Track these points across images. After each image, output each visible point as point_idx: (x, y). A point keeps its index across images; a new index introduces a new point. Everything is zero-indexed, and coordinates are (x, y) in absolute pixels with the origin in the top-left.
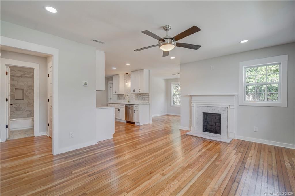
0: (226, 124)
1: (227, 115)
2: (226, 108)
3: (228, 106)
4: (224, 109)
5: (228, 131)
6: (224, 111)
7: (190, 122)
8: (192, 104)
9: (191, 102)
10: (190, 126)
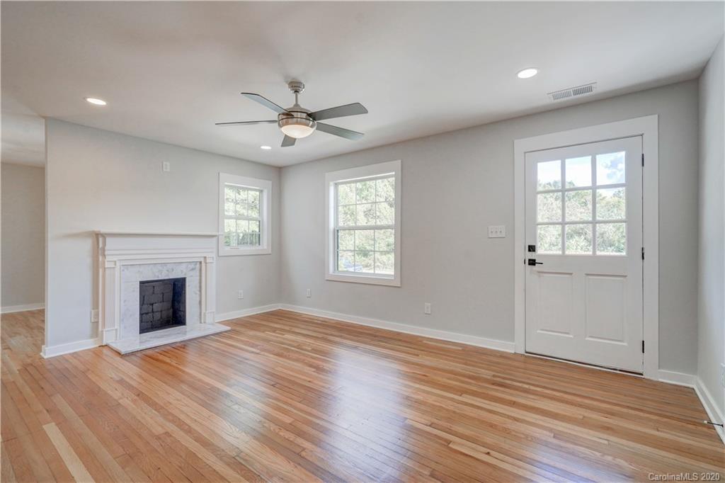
0: (198, 299)
1: (198, 278)
2: (196, 264)
3: (202, 260)
4: (192, 266)
6: (193, 269)
7: (96, 320)
8: (107, 259)
9: (104, 255)
10: (95, 333)
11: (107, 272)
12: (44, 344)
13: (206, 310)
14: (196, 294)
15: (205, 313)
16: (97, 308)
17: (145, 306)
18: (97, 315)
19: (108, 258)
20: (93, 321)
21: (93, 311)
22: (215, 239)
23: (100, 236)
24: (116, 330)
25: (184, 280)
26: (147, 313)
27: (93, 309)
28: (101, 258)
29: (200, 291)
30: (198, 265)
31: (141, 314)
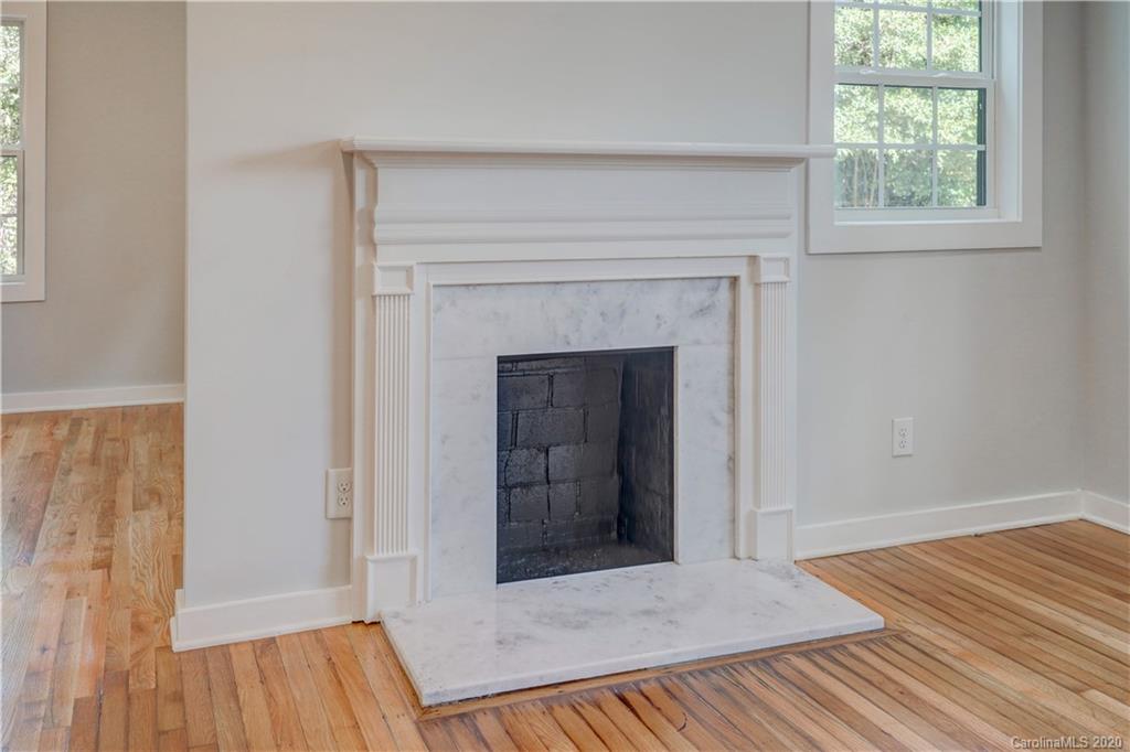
0: (723, 445)
1: (724, 350)
2: (716, 289)
3: (741, 271)
4: (698, 296)
5: (734, 510)
6: (703, 311)
7: (343, 514)
8: (379, 263)
9: (371, 244)
10: (343, 567)
11: (383, 310)
12: (181, 587)
13: (757, 502)
14: (717, 423)
15: (752, 516)
16: (349, 462)
17: (521, 456)
18: (347, 488)
19: (386, 256)
20: (332, 514)
21: (331, 471)
22: (795, 172)
23: (356, 160)
24: (414, 560)
25: (665, 357)
26: (526, 486)
27: (335, 466)
28: (359, 251)
29: (733, 411)
30: (724, 293)
31: (504, 487)
